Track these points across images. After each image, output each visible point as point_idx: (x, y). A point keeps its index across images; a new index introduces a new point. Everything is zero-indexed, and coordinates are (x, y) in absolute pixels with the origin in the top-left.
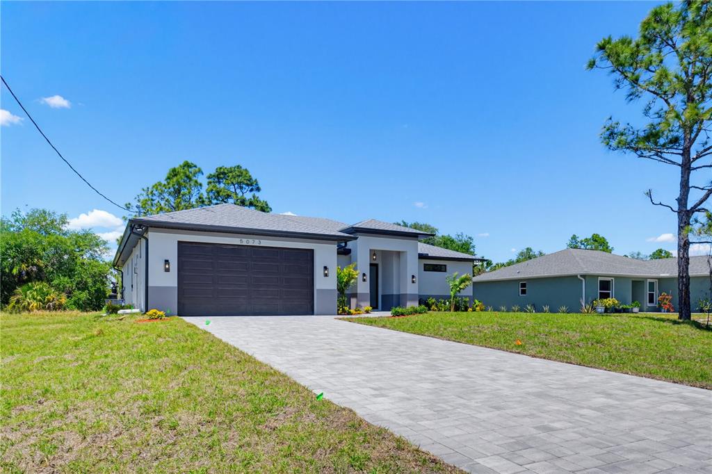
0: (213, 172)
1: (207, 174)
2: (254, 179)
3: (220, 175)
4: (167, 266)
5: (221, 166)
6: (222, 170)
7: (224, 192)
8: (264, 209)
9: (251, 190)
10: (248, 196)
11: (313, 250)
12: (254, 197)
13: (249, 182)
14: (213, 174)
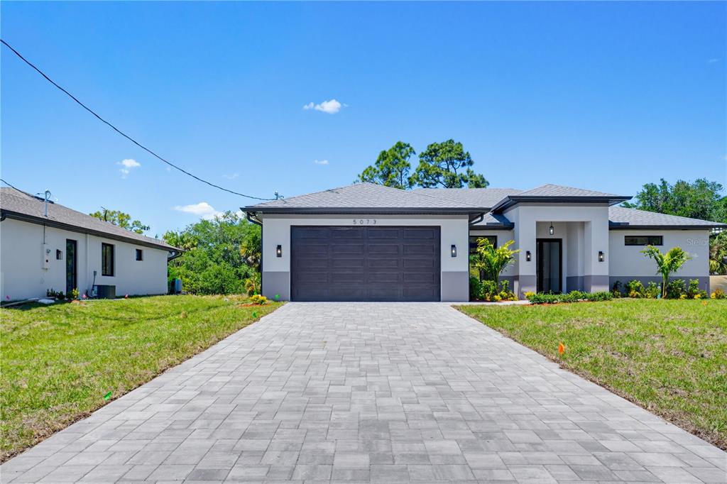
0: (425, 150)
1: (419, 153)
2: (465, 153)
3: (433, 152)
4: (279, 252)
5: (432, 143)
6: (433, 147)
7: (434, 170)
8: (479, 184)
9: (464, 165)
10: (461, 171)
11: (439, 227)
12: (468, 172)
13: (459, 157)
14: (424, 152)
